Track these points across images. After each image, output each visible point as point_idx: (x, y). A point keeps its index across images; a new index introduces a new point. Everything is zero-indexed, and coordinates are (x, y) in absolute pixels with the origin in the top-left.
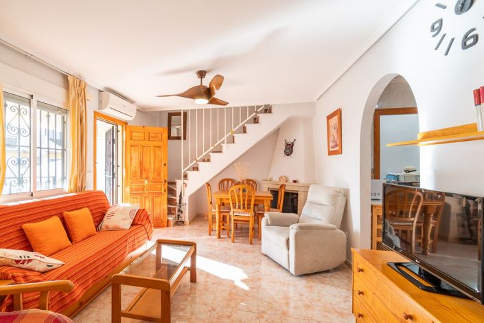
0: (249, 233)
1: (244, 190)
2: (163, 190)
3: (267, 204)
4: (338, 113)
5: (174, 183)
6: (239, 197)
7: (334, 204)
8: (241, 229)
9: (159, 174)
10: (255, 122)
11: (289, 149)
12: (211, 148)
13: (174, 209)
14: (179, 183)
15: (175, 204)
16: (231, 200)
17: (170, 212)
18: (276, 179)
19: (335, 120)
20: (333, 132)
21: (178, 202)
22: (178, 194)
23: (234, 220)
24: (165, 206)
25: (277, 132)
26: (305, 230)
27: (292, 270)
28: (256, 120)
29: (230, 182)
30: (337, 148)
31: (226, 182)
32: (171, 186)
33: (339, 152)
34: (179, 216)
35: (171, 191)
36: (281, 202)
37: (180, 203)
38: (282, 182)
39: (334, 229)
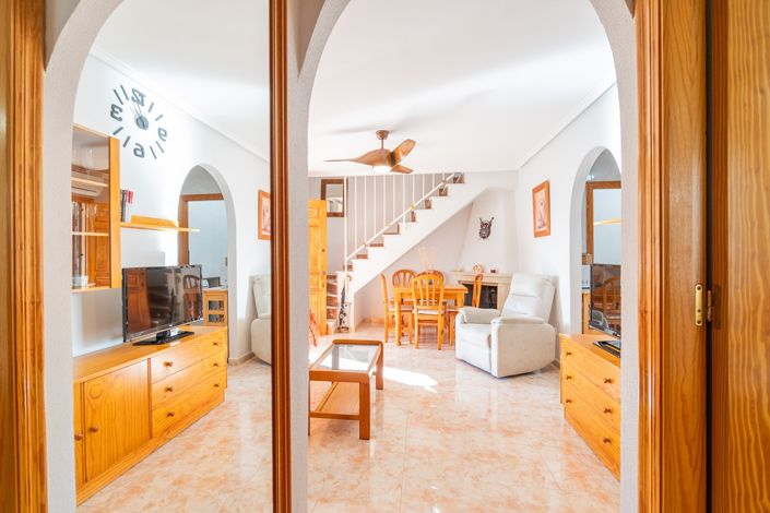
0: (439, 335)
1: (430, 283)
2: (320, 284)
3: (461, 299)
4: (545, 186)
5: (335, 277)
6: (424, 290)
7: (541, 294)
8: (424, 334)
9: (315, 264)
10: (441, 195)
11: (486, 229)
12: (385, 228)
13: (334, 311)
14: (342, 276)
15: (336, 305)
16: (414, 295)
17: (329, 315)
18: (469, 268)
19: (541, 195)
20: (540, 208)
21: (339, 301)
22: (340, 291)
23: (419, 321)
24: (324, 307)
25: (470, 207)
26: (510, 323)
27: (495, 372)
28: (442, 192)
29: (408, 274)
30: (545, 228)
31: (402, 274)
32: (331, 282)
33: (547, 233)
34: (341, 320)
35: (331, 288)
36: (477, 297)
37: (343, 302)
38: (477, 273)
39: (541, 323)
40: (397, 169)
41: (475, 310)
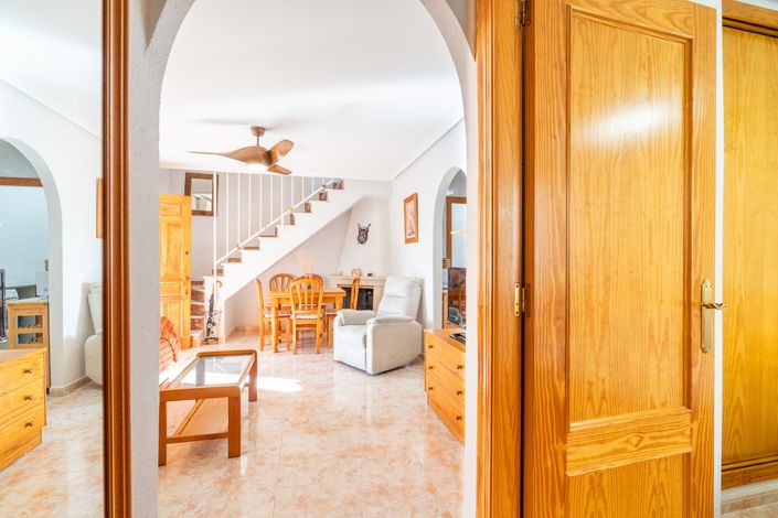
0: (316, 339)
1: (309, 287)
2: (183, 293)
3: (339, 301)
4: (414, 198)
5: (201, 283)
6: (303, 295)
7: (410, 295)
8: (303, 340)
9: (176, 268)
10: (321, 199)
11: (363, 235)
12: (262, 230)
13: (200, 321)
14: (210, 282)
15: (203, 314)
16: (292, 301)
17: (194, 326)
18: (347, 273)
19: (411, 205)
20: (410, 217)
21: (207, 309)
22: (207, 297)
23: (297, 326)
24: (188, 317)
25: (349, 213)
26: (382, 322)
27: (370, 371)
28: (322, 197)
29: (286, 279)
30: (413, 236)
31: (280, 279)
32: (197, 288)
33: (415, 240)
34: (209, 330)
35: (196, 295)
36: (354, 299)
37: (211, 310)
38: (356, 276)
39: (410, 321)
40: (275, 169)
41: (353, 312)
